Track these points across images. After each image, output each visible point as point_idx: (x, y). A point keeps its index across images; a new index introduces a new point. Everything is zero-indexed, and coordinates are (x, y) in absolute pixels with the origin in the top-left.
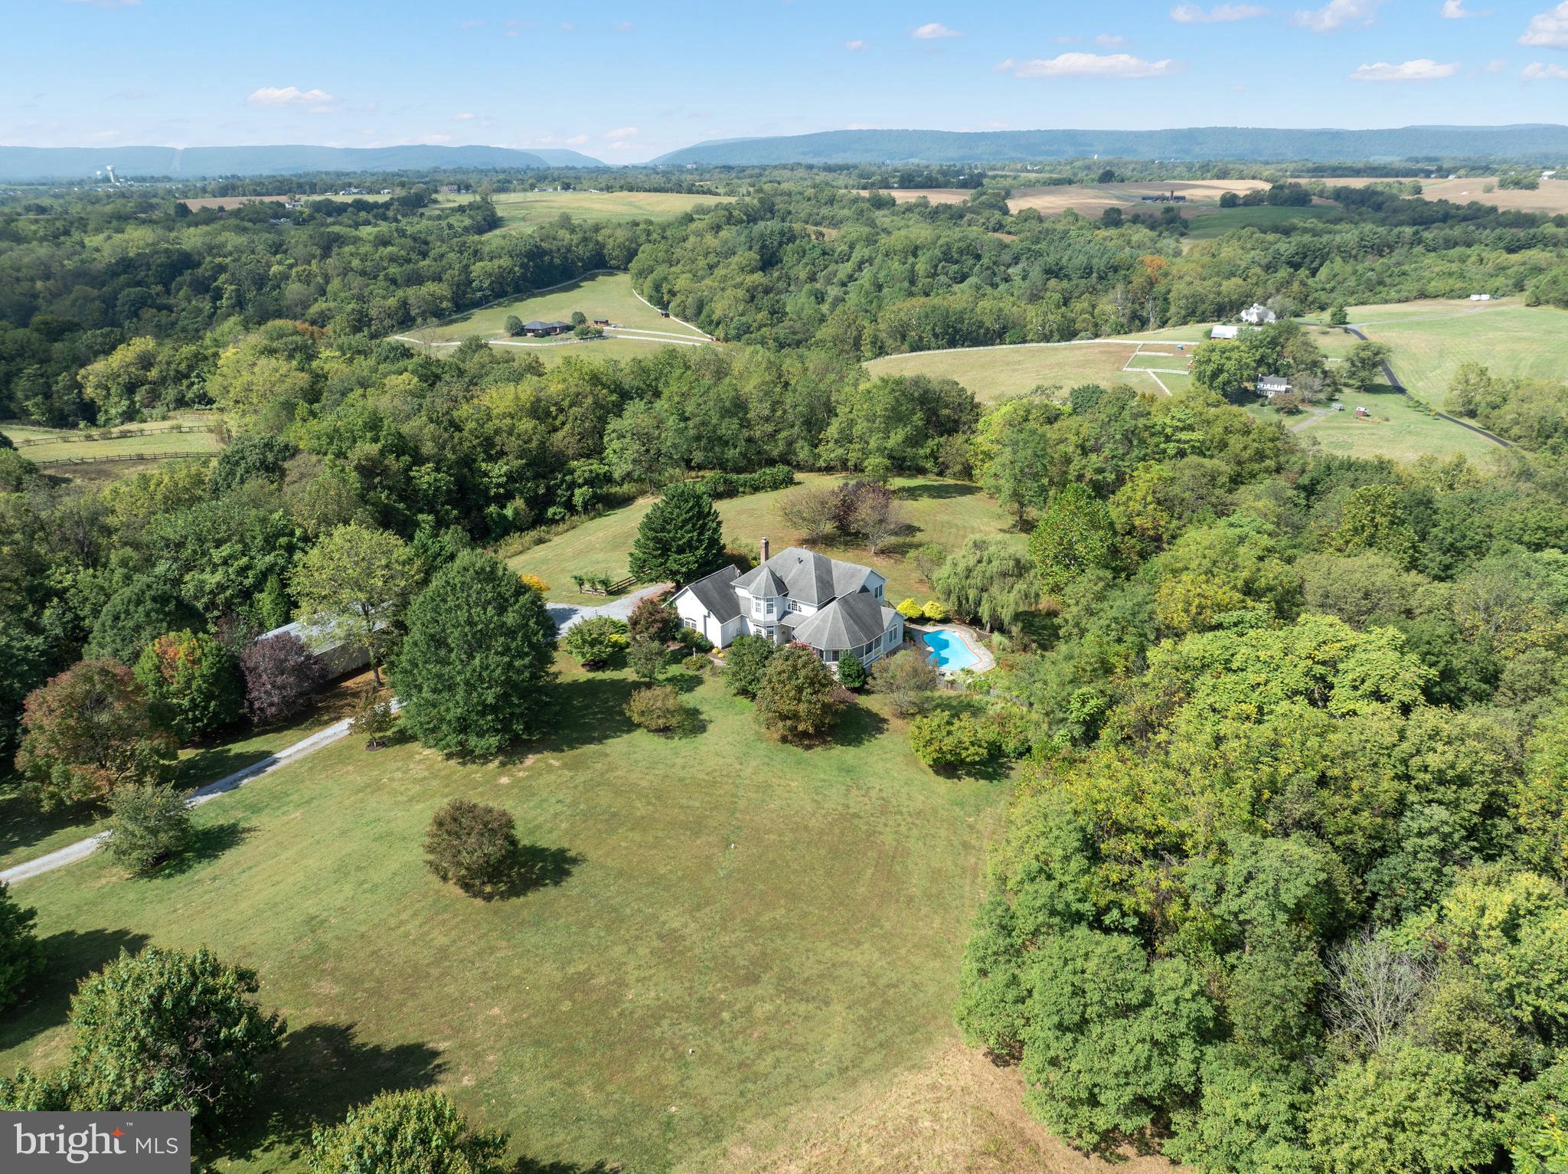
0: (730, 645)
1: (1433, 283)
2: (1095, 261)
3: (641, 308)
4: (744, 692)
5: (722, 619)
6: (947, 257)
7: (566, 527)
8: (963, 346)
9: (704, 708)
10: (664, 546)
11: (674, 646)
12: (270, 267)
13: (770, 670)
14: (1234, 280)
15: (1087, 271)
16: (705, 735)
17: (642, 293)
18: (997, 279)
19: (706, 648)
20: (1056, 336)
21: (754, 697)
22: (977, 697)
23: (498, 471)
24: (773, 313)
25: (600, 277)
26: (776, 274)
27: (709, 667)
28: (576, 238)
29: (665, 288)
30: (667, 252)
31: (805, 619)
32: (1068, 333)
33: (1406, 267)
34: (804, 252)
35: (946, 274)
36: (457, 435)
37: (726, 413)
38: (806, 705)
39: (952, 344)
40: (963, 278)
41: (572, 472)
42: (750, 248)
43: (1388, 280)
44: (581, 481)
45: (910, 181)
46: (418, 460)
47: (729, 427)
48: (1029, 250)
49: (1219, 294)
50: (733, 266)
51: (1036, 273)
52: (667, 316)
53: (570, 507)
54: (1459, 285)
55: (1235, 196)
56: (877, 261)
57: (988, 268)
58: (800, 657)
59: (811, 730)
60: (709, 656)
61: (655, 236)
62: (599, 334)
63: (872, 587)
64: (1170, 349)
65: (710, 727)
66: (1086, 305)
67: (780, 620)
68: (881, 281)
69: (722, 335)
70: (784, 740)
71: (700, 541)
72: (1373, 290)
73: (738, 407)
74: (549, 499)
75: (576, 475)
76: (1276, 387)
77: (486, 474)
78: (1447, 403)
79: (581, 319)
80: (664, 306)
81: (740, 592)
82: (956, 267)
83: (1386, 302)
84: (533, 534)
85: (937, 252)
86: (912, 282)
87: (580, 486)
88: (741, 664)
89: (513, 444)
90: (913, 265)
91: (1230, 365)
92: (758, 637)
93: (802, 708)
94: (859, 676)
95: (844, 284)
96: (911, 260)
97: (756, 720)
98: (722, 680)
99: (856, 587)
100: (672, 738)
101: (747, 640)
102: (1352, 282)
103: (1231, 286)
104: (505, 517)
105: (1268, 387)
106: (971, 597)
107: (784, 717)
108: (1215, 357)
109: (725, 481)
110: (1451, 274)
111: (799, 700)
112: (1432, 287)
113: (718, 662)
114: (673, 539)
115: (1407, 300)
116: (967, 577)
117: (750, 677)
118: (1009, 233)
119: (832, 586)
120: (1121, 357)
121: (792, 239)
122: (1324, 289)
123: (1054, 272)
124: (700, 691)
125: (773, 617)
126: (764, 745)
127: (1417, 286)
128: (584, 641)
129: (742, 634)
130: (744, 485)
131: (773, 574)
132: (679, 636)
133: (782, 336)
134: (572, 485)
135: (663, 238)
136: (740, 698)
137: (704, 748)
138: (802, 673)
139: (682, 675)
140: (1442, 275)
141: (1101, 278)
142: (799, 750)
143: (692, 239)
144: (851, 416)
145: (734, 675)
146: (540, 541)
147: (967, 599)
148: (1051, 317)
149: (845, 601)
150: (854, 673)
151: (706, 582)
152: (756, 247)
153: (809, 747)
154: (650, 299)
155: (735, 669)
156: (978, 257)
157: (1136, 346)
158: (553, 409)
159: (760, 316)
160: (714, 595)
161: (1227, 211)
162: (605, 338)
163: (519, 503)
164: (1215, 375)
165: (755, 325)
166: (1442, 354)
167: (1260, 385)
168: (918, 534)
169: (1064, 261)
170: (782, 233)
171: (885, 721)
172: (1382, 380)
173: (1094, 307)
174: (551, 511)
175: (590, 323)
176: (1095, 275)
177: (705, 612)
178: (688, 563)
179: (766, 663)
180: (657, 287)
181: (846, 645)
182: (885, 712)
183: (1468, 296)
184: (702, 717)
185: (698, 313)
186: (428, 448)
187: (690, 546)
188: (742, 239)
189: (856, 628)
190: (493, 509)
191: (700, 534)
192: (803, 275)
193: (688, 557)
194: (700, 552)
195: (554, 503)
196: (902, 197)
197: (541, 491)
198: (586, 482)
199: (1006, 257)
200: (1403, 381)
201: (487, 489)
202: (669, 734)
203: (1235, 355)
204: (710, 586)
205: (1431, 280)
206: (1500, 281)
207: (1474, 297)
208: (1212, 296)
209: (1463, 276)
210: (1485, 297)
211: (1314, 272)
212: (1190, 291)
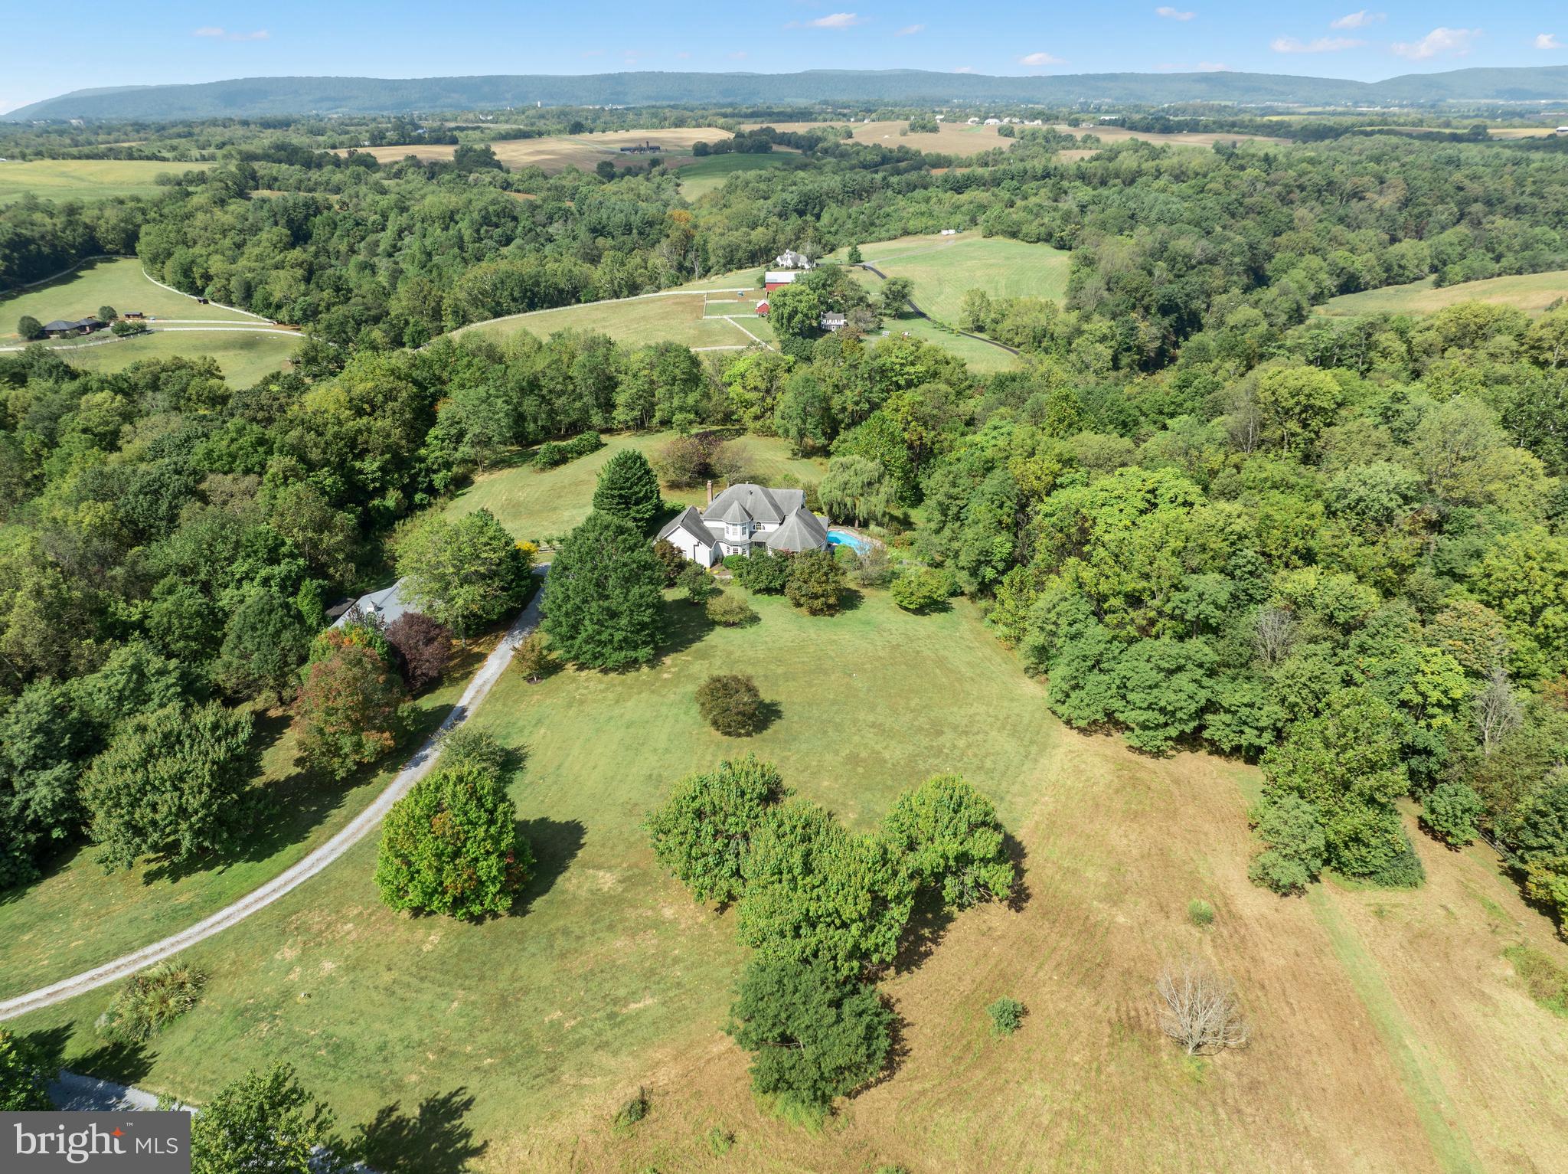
1: (911, 222)
2: (631, 218)
3: (170, 296)
6: (486, 220)
7: (433, 510)
8: (542, 308)
9: (745, 605)
14: (758, 229)
15: (628, 229)
16: (763, 622)
17: (163, 279)
18: (542, 240)
20: (626, 293)
24: (338, 290)
25: (99, 265)
26: (313, 249)
28: (58, 222)
29: (197, 272)
30: (179, 232)
31: (770, 535)
32: (634, 289)
33: (887, 209)
34: (335, 225)
35: (491, 237)
37: (523, 392)
39: (532, 306)
40: (508, 241)
41: (426, 460)
42: (276, 223)
43: (877, 222)
44: (435, 467)
45: (382, 138)
47: (531, 404)
49: (750, 242)
50: (265, 244)
52: (206, 302)
54: (930, 222)
55: (705, 145)
56: (417, 228)
57: (530, 230)
61: (153, 214)
62: (142, 329)
64: (732, 296)
66: (638, 260)
67: (750, 538)
68: (429, 248)
69: (287, 318)
72: (868, 229)
74: (414, 487)
75: (430, 461)
76: (836, 322)
78: (961, 322)
79: (110, 314)
80: (199, 292)
81: (709, 524)
82: (499, 231)
83: (880, 240)
85: (476, 216)
86: (461, 248)
90: (458, 231)
91: (802, 307)
95: (390, 255)
96: (452, 224)
102: (849, 225)
103: (759, 235)
104: (388, 507)
105: (830, 322)
106: (848, 504)
108: (789, 300)
110: (922, 214)
112: (912, 225)
115: (895, 238)
118: (519, 191)
120: (695, 306)
121: (318, 211)
122: (830, 232)
123: (598, 231)
127: (901, 225)
131: (740, 504)
133: (357, 314)
134: (430, 472)
135: (163, 216)
136: (760, 595)
140: (915, 214)
141: (640, 233)
145: (740, 582)
147: (845, 506)
148: (618, 274)
152: (283, 222)
154: (179, 286)
156: (515, 219)
157: (701, 295)
158: (366, 406)
159: (325, 294)
161: (702, 160)
162: (150, 332)
163: (394, 493)
164: (791, 317)
165: (323, 304)
166: (940, 282)
167: (824, 322)
169: (603, 219)
170: (306, 205)
172: (907, 308)
173: (645, 262)
174: (418, 497)
175: (121, 316)
176: (636, 231)
177: (695, 541)
180: (187, 271)
182: (857, 586)
183: (940, 231)
184: (750, 611)
185: (247, 297)
190: (376, 501)
192: (343, 248)
195: (418, 490)
196: (385, 155)
197: (406, 480)
198: (440, 467)
199: (541, 217)
200: (923, 310)
202: (741, 626)
203: (804, 298)
205: (909, 219)
206: (958, 218)
207: (944, 232)
208: (744, 245)
209: (931, 215)
210: (952, 232)
211: (818, 217)
212: (724, 242)
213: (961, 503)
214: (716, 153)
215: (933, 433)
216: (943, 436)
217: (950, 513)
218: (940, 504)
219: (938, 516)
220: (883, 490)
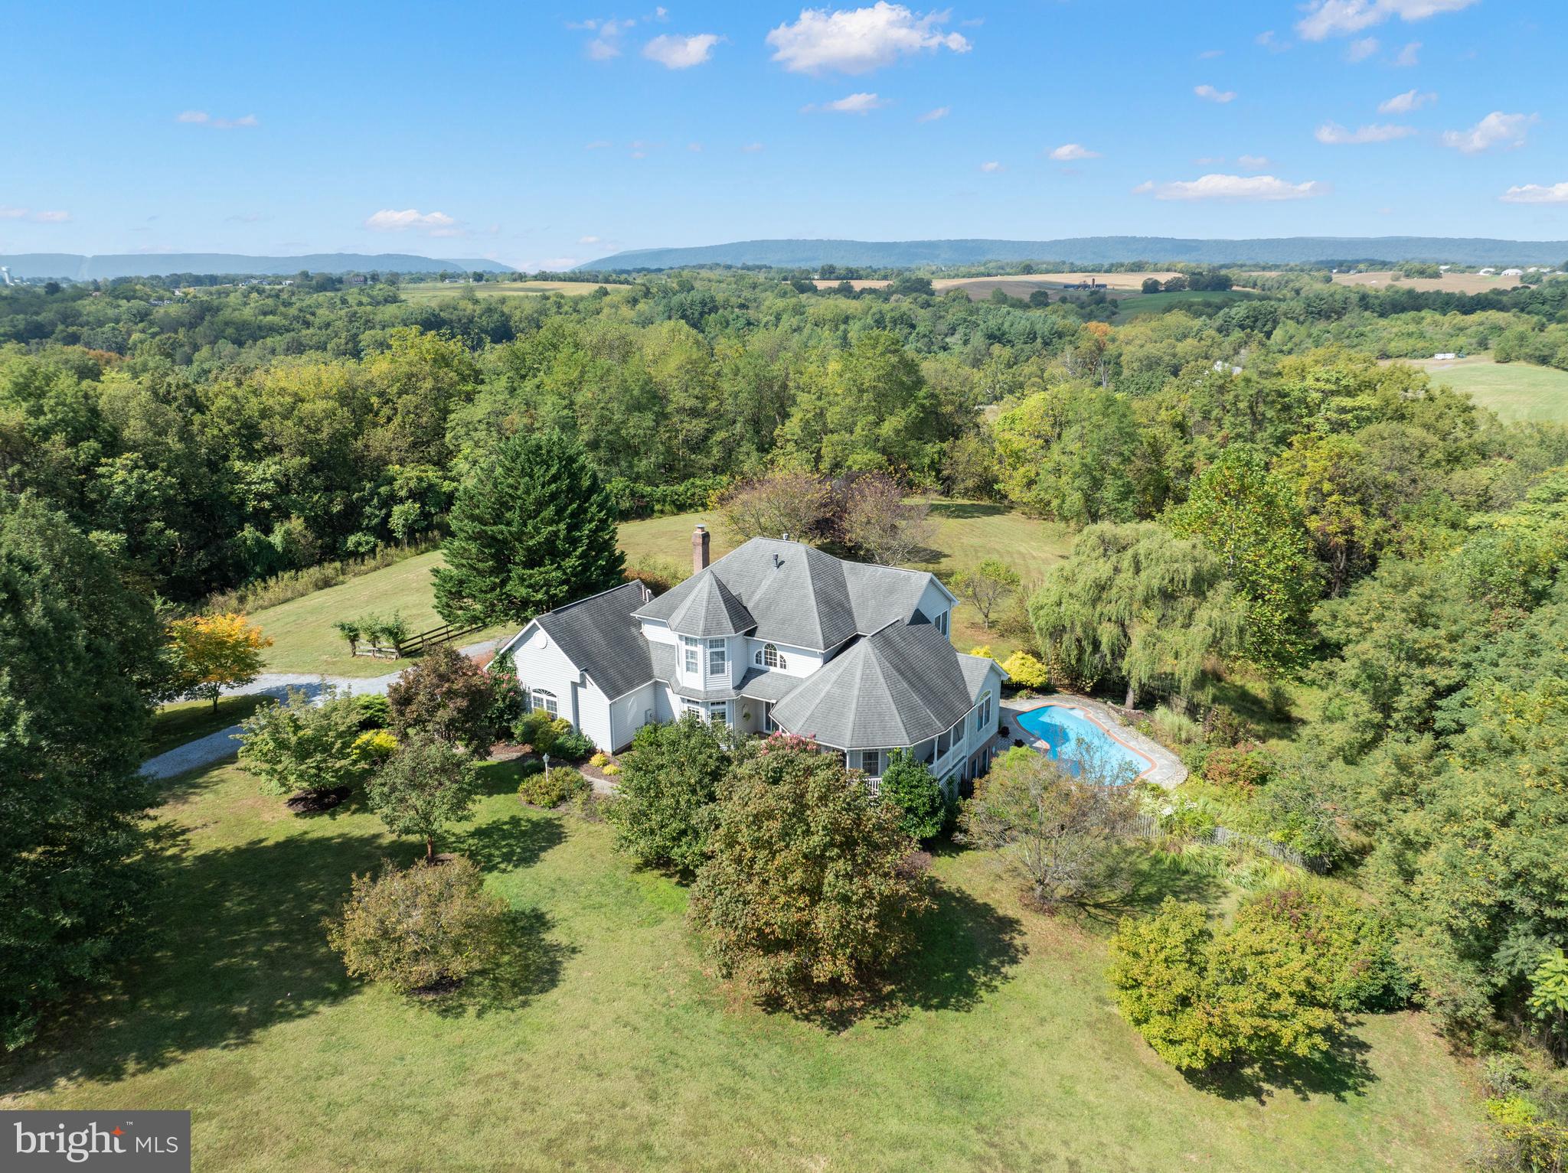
0: (628, 748)
1: (1393, 344)
2: (1038, 327)
4: (660, 861)
5: (612, 690)
6: (880, 326)
7: (372, 563)
9: (557, 909)
10: (499, 552)
11: (501, 754)
12: (130, 336)
13: (729, 811)
14: (1189, 341)
15: (1031, 337)
16: (554, 994)
18: (935, 348)
19: (578, 755)
21: (687, 876)
22: (1192, 849)
23: (262, 474)
27: (579, 799)
28: (478, 309)
31: (793, 683)
33: (1361, 329)
34: (727, 322)
36: (197, 418)
37: (638, 407)
38: (836, 910)
41: (391, 481)
43: (1346, 342)
44: (403, 493)
45: (831, 273)
46: (113, 446)
47: (638, 425)
48: (965, 320)
49: (1174, 355)
51: (978, 339)
53: (384, 533)
54: (1420, 344)
55: (1157, 283)
56: (806, 331)
57: (924, 337)
58: (809, 771)
59: (847, 975)
60: (584, 774)
61: (566, 308)
63: (932, 614)
65: (571, 969)
66: (1034, 368)
67: (739, 687)
70: (772, 1003)
71: (574, 542)
73: (652, 399)
74: (351, 519)
75: (397, 485)
77: (238, 478)
81: (652, 633)
84: (314, 572)
85: (870, 322)
87: (402, 501)
88: (650, 791)
89: (288, 431)
90: (846, 332)
92: (692, 724)
93: (824, 920)
94: (933, 812)
96: (842, 327)
97: (695, 940)
98: (608, 832)
99: (903, 612)
100: (459, 1011)
101: (667, 734)
102: (1309, 344)
103: (1188, 346)
104: (271, 546)
106: (1105, 641)
107: (769, 945)
109: (633, 494)
110: (1410, 335)
111: (815, 894)
112: (1393, 347)
113: (603, 787)
114: (519, 537)
116: (1094, 602)
117: (676, 825)
119: (849, 613)
121: (714, 309)
122: (1281, 351)
123: (996, 338)
124: (554, 861)
125: (725, 682)
126: (717, 1021)
127: (1378, 346)
128: (282, 745)
129: (657, 719)
130: (663, 500)
131: (722, 588)
132: (518, 730)
134: (392, 500)
135: (575, 310)
136: (651, 876)
137: (545, 1044)
138: (820, 817)
139: (515, 821)
140: (1400, 335)
141: (1046, 344)
142: (814, 1032)
143: (606, 311)
144: (820, 404)
145: (636, 818)
146: (326, 583)
147: (1096, 645)
148: (1000, 377)
149: (883, 638)
150: (922, 804)
151: (578, 613)
153: (840, 1021)
155: (640, 803)
156: (913, 327)
158: (374, 400)
160: (595, 638)
161: (1153, 294)
163: (296, 524)
168: (943, 560)
169: (1006, 325)
170: (704, 304)
171: (1009, 924)
173: (1043, 371)
174: (352, 540)
176: (1039, 340)
177: (574, 673)
178: (548, 584)
179: (719, 789)
181: (898, 737)
182: (1005, 902)
183: (1432, 356)
184: (549, 937)
186: (134, 430)
187: (550, 551)
188: (661, 308)
189: (916, 699)
190: (249, 532)
191: (570, 528)
193: (550, 572)
194: (571, 562)
195: (358, 528)
197: (336, 508)
198: (413, 495)
199: (942, 328)
201: (243, 503)
202: (452, 998)
204: (586, 619)
205: (1390, 340)
206: (1462, 340)
207: (1439, 356)
208: (1167, 358)
209: (1422, 336)
210: (1450, 356)
211: (1268, 335)
212: (1141, 353)
213: (1443, 677)
214: (1167, 290)
215: (1379, 523)
216: (1406, 529)
217: (1402, 702)
218: (1371, 674)
219: (1360, 706)
220: (1203, 614)
